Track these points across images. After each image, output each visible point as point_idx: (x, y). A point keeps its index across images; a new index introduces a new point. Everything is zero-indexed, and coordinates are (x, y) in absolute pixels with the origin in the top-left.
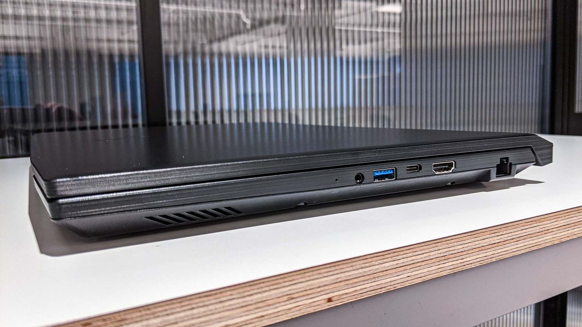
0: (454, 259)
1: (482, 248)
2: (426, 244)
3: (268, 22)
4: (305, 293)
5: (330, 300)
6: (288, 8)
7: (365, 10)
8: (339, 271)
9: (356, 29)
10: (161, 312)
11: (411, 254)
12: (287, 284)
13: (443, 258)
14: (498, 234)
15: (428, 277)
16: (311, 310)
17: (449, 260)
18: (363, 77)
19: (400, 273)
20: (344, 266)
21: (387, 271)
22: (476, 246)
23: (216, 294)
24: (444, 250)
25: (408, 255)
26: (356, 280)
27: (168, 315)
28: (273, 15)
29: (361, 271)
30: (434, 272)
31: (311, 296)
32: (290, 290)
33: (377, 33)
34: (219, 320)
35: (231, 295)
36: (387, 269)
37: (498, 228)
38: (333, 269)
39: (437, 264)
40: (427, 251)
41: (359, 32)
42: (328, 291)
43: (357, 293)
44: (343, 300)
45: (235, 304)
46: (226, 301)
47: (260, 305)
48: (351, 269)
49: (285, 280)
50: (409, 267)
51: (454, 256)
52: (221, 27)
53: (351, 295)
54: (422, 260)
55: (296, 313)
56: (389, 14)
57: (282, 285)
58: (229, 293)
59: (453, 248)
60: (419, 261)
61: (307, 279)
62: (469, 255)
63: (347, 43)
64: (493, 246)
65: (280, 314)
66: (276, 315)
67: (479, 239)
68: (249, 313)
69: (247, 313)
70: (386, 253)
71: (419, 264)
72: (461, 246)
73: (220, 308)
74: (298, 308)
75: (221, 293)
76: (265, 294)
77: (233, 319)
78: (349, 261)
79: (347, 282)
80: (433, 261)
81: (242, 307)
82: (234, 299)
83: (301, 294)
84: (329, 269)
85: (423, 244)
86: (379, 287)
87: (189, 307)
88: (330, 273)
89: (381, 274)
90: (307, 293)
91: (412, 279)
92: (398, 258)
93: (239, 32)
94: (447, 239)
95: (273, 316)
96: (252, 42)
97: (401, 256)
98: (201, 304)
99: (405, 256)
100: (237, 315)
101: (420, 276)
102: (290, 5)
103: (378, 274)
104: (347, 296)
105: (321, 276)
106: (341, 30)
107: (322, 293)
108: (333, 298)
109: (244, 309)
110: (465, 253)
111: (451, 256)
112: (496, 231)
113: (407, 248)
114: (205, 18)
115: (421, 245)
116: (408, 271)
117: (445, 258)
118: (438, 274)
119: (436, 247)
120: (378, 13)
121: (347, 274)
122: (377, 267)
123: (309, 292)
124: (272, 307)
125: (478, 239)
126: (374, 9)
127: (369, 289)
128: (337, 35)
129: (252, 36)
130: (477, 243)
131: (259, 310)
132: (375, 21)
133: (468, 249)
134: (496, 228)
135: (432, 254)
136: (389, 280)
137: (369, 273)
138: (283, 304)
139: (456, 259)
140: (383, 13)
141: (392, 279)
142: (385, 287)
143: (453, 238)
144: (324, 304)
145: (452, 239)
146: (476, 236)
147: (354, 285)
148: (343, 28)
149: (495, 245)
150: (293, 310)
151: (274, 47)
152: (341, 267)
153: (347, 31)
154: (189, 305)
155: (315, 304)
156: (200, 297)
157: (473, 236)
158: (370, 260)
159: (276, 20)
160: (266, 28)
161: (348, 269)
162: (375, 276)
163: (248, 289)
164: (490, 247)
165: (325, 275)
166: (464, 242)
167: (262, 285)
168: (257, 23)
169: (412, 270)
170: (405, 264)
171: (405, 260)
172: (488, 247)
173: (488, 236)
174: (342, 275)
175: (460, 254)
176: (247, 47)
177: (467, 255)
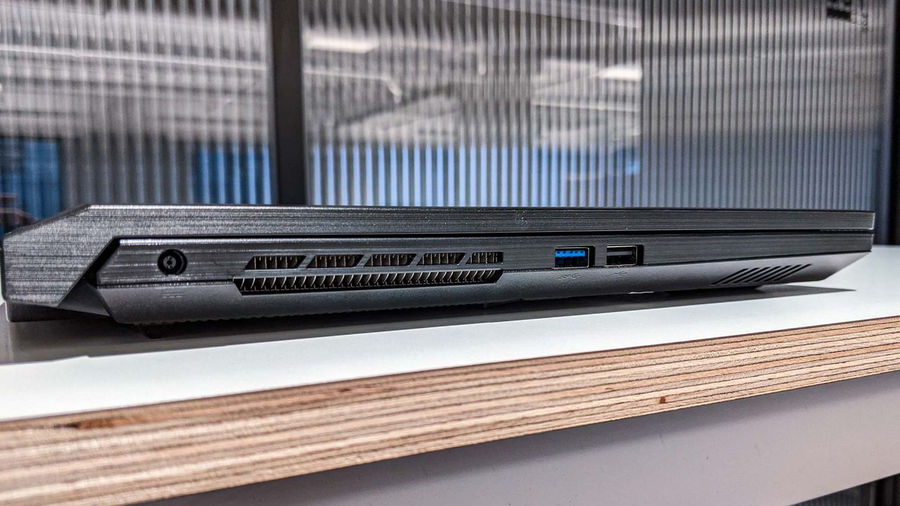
0: (833, 361)
1: (871, 350)
2: (796, 332)
3: (426, 94)
4: (630, 384)
5: (663, 400)
6: (458, 71)
7: (579, 75)
8: (676, 359)
9: (563, 105)
10: (440, 384)
11: (775, 346)
12: (606, 367)
13: (818, 357)
14: (893, 330)
15: (796, 384)
16: (637, 412)
17: (827, 362)
18: (573, 178)
19: (759, 373)
20: (685, 351)
21: (742, 367)
22: (863, 345)
23: (512, 368)
24: (820, 345)
25: (771, 346)
26: (699, 375)
27: (449, 390)
28: (433, 83)
29: (707, 361)
30: (805, 377)
31: (637, 391)
32: (610, 377)
33: (597, 111)
34: (514, 408)
35: (532, 373)
36: (742, 363)
37: (893, 320)
38: (669, 353)
39: (809, 365)
40: (796, 343)
41: (568, 109)
42: (661, 387)
43: (699, 395)
44: (681, 403)
45: (535, 387)
46: (524, 380)
47: (569, 393)
48: (692, 357)
49: (604, 361)
50: (771, 365)
51: (832, 355)
52: (353, 100)
53: (692, 397)
54: (789, 356)
55: (616, 413)
56: (616, 81)
57: (599, 368)
58: (529, 369)
59: (831, 344)
60: (785, 356)
61: (634, 363)
62: (853, 357)
63: (550, 126)
64: (885, 347)
65: (595, 411)
66: (590, 412)
67: (868, 335)
68: (555, 403)
69: (551, 404)
70: (741, 339)
71: (785, 362)
72: (843, 343)
73: (516, 390)
74: (620, 407)
75: (518, 367)
76: (577, 378)
77: (533, 409)
78: (691, 344)
79: (687, 377)
80: (804, 360)
81: (546, 393)
82: (535, 379)
83: (624, 385)
84: (664, 354)
85: (792, 332)
86: (730, 390)
87: (477, 383)
88: (665, 360)
89: (734, 370)
90: (632, 385)
91: (774, 383)
92: (757, 348)
93: (378, 110)
94: (824, 328)
95: (585, 412)
96: (399, 125)
97: (762, 346)
98: (492, 381)
99: (766, 347)
100: (539, 405)
101: (785, 380)
102: (460, 66)
103: (729, 369)
104: (686, 397)
105: (652, 362)
106: (539, 107)
107: (653, 388)
108: (666, 398)
109: (548, 396)
110: (847, 353)
111: (829, 356)
112: (890, 325)
113: (769, 335)
114: (327, 87)
115: (789, 333)
116: (770, 370)
117: (821, 358)
118: (810, 380)
119: (809, 338)
120: (598, 80)
121: (687, 364)
122: (729, 358)
123: (636, 384)
124: (584, 399)
125: (866, 334)
126: (593, 75)
127: (716, 391)
128: (534, 113)
129: (399, 116)
130: (865, 340)
131: (567, 401)
132: (594, 93)
133: (852, 347)
134: (891, 320)
135: (803, 348)
136: (743, 381)
137: (717, 366)
138: (600, 397)
139: (836, 361)
140: (607, 81)
141: (748, 380)
142: (737, 391)
143: (832, 327)
144: (655, 405)
145: (831, 330)
146: (864, 328)
147: (697, 382)
148: (544, 103)
149: (889, 347)
150: (613, 408)
151: (433, 132)
152: (680, 352)
153: (549, 108)
154: (476, 379)
155: (641, 404)
156: (491, 370)
157: (860, 329)
158: (719, 347)
159: (438, 90)
160: (422, 104)
161: (688, 357)
162: (725, 371)
163: (554, 366)
164: (881, 348)
165: (658, 361)
166: (847, 336)
167: (572, 364)
168: (408, 94)
169: (776, 369)
170: (766, 359)
171: (767, 353)
172: (879, 348)
173: (880, 331)
174: (681, 364)
175: (842, 354)
176: (392, 132)
177: (851, 357)
